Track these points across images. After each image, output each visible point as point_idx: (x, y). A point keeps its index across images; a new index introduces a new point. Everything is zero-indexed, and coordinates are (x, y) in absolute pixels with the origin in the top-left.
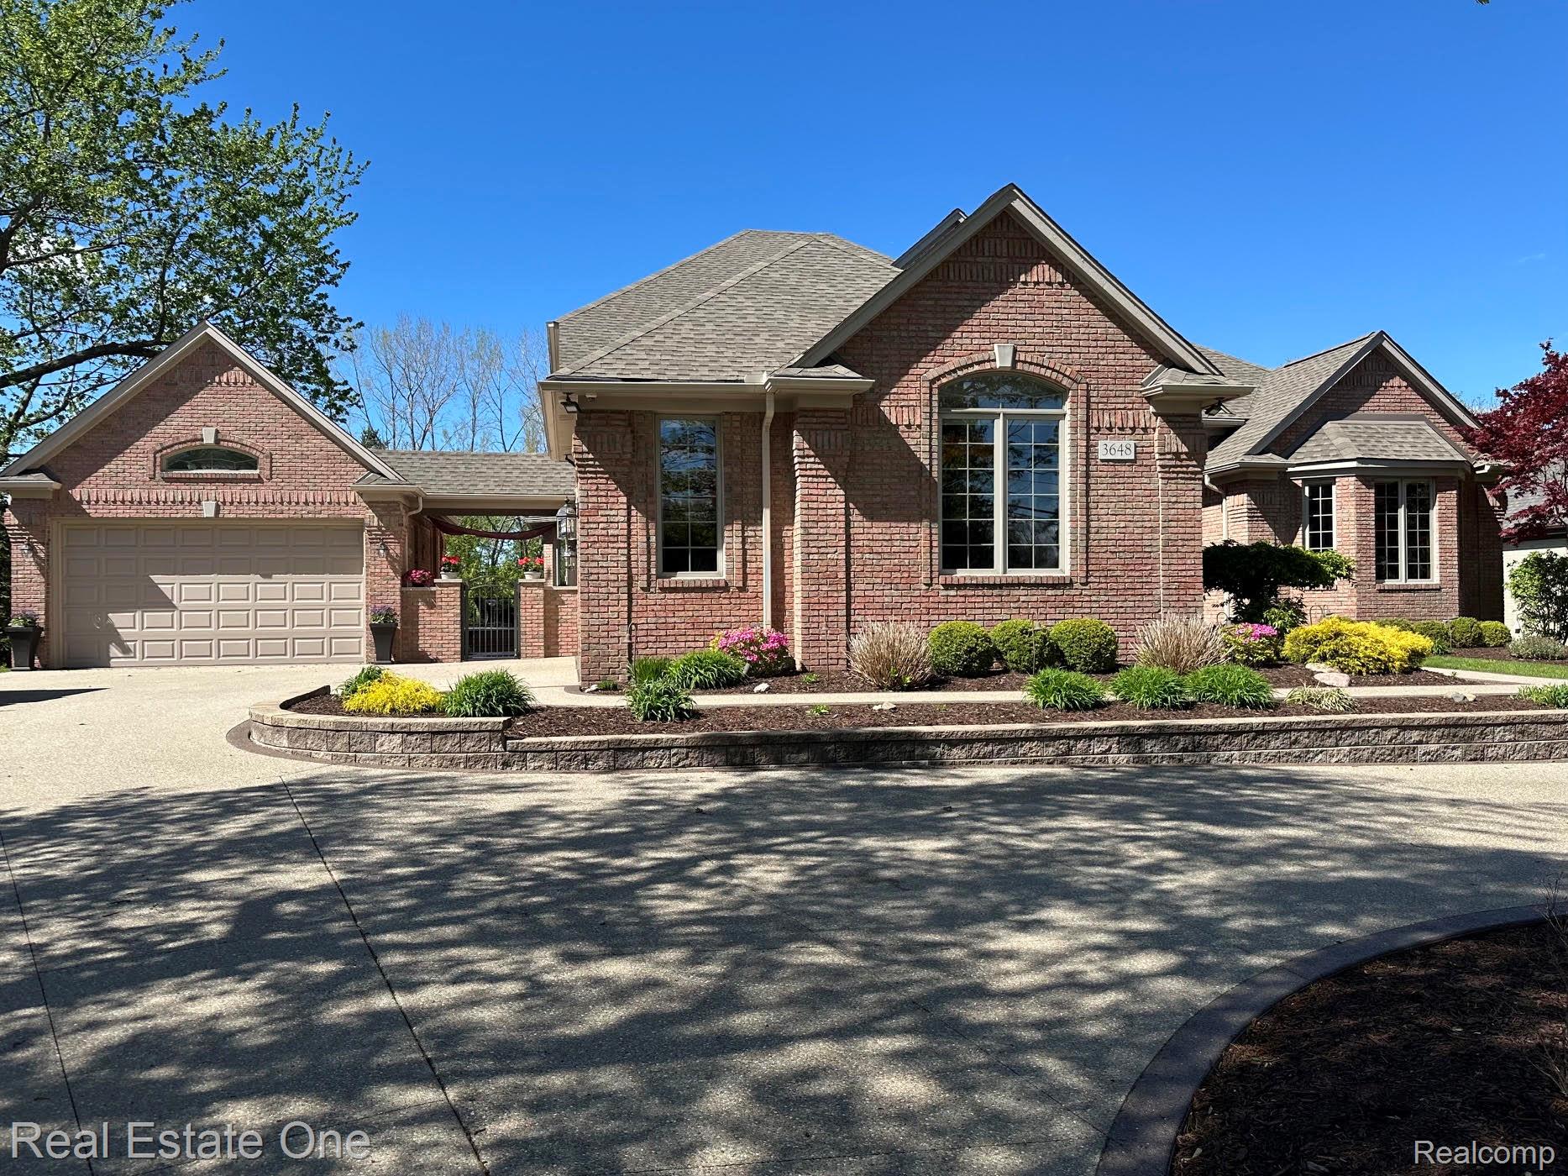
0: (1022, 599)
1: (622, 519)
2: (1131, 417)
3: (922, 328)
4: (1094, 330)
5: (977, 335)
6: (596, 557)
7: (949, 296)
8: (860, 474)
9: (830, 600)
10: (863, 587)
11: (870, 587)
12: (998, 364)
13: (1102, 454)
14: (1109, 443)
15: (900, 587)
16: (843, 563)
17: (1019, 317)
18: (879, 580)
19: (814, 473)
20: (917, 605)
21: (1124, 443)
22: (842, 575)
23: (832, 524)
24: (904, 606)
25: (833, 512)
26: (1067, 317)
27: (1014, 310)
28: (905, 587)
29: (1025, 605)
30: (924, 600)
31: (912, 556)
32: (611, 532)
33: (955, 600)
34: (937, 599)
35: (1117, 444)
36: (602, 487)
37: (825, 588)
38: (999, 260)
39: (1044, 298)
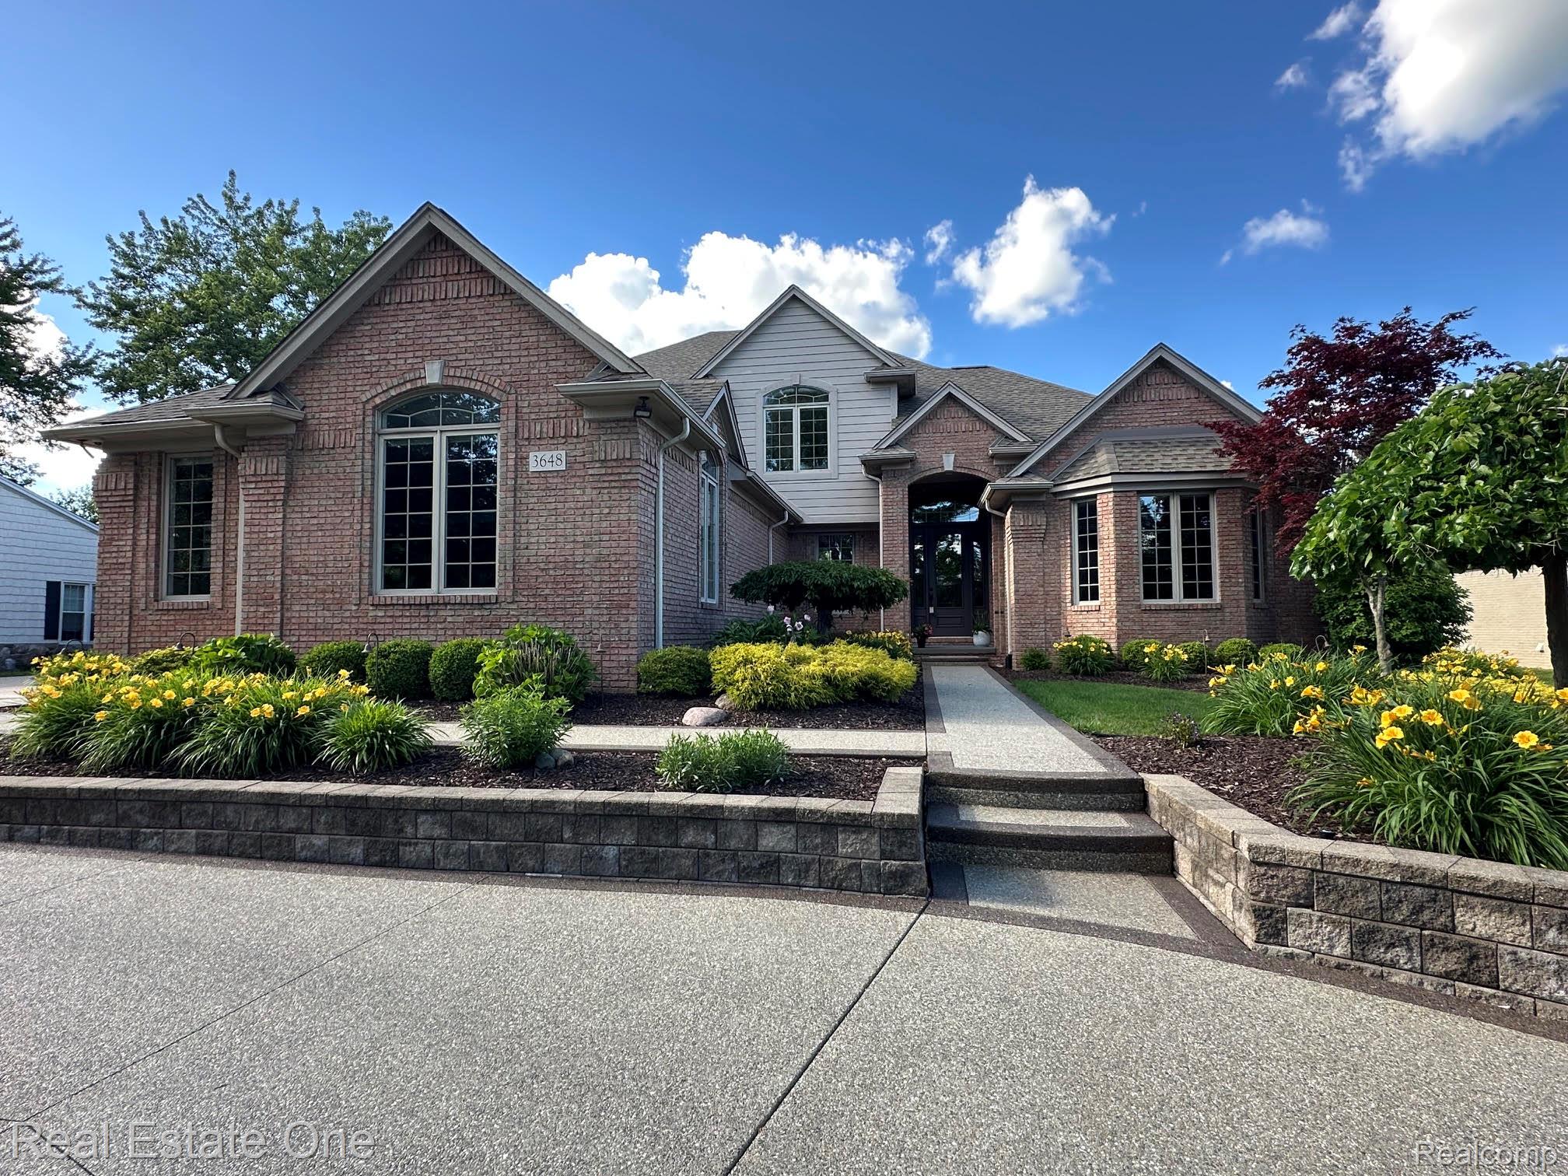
0: (449, 619)
1: (128, 548)
2: (563, 426)
3: (359, 352)
4: (526, 339)
5: (411, 354)
6: (109, 583)
7: (385, 319)
8: (300, 497)
9: (266, 621)
10: (297, 608)
11: (305, 608)
12: (428, 381)
13: (533, 467)
14: (540, 455)
15: (332, 607)
16: (278, 585)
17: (451, 333)
18: (313, 601)
19: (256, 498)
20: (347, 626)
21: (555, 453)
22: (277, 597)
23: (271, 547)
24: (335, 627)
25: (272, 535)
26: (499, 329)
27: (446, 327)
28: (337, 607)
29: (451, 626)
30: (353, 621)
31: (344, 576)
32: (120, 560)
33: (383, 620)
34: (365, 620)
35: (548, 455)
36: (115, 521)
37: (262, 609)
38: (433, 280)
39: (476, 312)
